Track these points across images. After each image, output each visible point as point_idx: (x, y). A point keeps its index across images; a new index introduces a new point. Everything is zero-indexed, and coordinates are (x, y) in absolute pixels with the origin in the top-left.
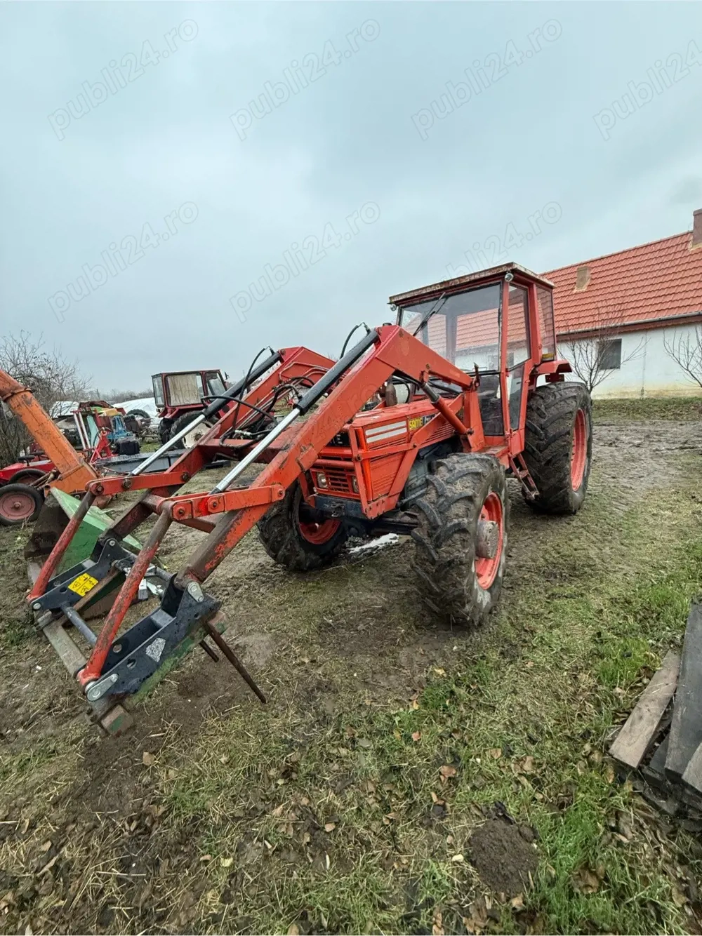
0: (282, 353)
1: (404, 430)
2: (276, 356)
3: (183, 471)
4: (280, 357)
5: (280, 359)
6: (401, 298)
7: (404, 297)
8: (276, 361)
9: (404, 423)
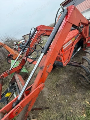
0: (37, 28)
1: (71, 42)
2: (35, 29)
3: (21, 66)
4: (36, 29)
5: (37, 30)
6: (63, 3)
7: (64, 3)
8: (36, 31)
9: (71, 40)
